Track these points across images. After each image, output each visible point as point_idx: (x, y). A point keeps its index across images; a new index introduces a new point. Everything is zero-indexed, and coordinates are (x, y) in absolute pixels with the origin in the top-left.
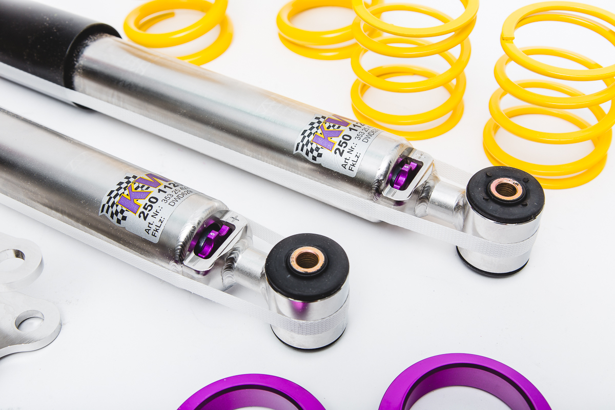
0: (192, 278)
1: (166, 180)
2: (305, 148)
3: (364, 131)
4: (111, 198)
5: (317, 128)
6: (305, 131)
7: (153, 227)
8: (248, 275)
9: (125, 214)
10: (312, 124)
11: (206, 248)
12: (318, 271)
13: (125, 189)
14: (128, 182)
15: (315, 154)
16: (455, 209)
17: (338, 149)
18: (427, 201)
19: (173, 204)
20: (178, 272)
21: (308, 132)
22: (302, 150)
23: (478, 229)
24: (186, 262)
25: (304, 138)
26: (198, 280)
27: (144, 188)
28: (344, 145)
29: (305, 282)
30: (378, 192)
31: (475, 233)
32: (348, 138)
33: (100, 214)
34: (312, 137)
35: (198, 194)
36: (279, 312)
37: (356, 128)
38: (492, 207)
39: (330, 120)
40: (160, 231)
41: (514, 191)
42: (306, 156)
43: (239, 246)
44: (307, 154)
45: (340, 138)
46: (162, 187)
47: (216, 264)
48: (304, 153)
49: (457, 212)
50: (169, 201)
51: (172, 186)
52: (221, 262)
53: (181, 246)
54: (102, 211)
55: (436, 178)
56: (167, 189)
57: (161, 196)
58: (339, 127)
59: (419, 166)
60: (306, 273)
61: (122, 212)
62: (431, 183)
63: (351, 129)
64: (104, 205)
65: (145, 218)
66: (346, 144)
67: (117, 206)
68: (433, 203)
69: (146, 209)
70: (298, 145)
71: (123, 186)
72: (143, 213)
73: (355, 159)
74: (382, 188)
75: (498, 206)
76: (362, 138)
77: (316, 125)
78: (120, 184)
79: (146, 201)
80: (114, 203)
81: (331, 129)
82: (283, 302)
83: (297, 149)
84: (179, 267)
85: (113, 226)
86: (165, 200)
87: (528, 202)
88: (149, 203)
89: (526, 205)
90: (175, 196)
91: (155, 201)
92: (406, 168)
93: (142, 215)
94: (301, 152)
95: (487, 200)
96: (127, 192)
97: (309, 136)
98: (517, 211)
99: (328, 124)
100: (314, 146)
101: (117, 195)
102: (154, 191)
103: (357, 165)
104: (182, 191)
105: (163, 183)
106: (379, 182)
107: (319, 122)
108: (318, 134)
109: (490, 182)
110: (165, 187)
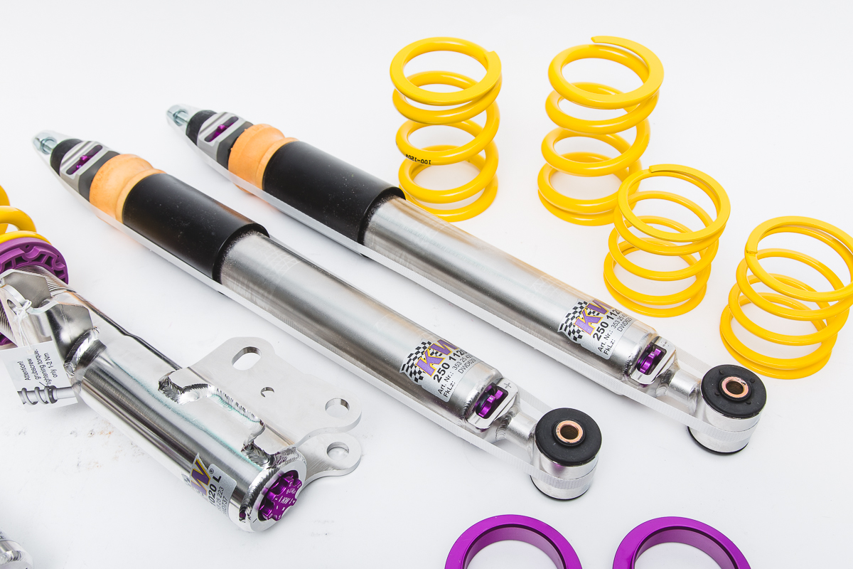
0: (473, 433)
1: (454, 348)
2: (568, 328)
3: (619, 320)
4: (410, 360)
5: (580, 312)
6: (569, 314)
7: (445, 389)
8: (518, 435)
9: (422, 375)
10: (575, 308)
11: (485, 409)
12: (578, 442)
13: (422, 353)
14: (425, 348)
15: (576, 335)
16: (690, 395)
17: (596, 334)
18: (667, 385)
19: (461, 371)
20: (461, 426)
21: (572, 315)
22: (565, 330)
23: (708, 417)
24: (470, 420)
25: (568, 320)
26: (478, 435)
27: (438, 355)
28: (602, 331)
29: (567, 451)
30: (627, 374)
31: (705, 419)
32: (606, 325)
33: (401, 371)
34: (574, 320)
35: (481, 362)
36: (542, 468)
37: (612, 316)
38: (721, 402)
39: (590, 306)
40: (451, 393)
41: (741, 390)
42: (568, 336)
43: (513, 411)
44: (569, 334)
45: (599, 325)
46: (452, 355)
47: (493, 424)
48: (566, 333)
49: (691, 398)
50: (458, 369)
51: (459, 354)
52: (498, 422)
53: (467, 407)
54: (403, 369)
55: (677, 367)
56: (455, 357)
57: (452, 363)
58: (598, 314)
59: (663, 353)
60: (568, 443)
61: (420, 372)
62: (672, 370)
63: (608, 317)
64: (404, 365)
65: (439, 381)
66: (604, 330)
67: (416, 367)
68: (672, 387)
69: (440, 373)
70: (562, 326)
71: (421, 350)
72: (437, 375)
73: (610, 345)
74: (630, 371)
75: (727, 402)
76: (617, 327)
77: (579, 310)
78: (418, 348)
79: (440, 366)
80: (413, 364)
81: (592, 315)
82: (547, 463)
83: (561, 328)
84: (463, 422)
85: (411, 383)
86: (455, 367)
87: (752, 401)
88: (442, 369)
89: (750, 403)
90: (463, 364)
91: (447, 367)
92: (652, 355)
93: (436, 377)
94: (564, 332)
95: (718, 395)
96: (424, 356)
97: (572, 319)
98: (742, 408)
99: (589, 310)
100: (576, 329)
101: (416, 358)
102: (446, 358)
103: (611, 350)
104: (468, 359)
105: (453, 351)
106: (628, 366)
107: (582, 308)
108: (580, 318)
109: (722, 379)
110: (454, 354)
